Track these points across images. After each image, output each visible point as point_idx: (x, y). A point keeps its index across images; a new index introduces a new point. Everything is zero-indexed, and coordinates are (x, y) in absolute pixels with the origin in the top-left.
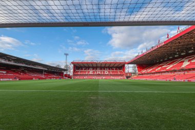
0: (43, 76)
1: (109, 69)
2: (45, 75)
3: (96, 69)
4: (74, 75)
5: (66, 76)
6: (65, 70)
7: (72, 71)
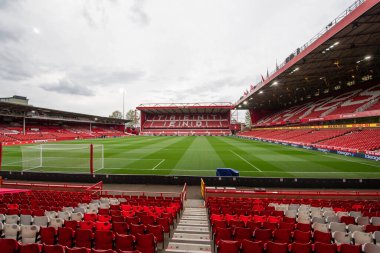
0: (90, 133)
1: (205, 118)
2: (93, 130)
3: (182, 118)
4: (143, 128)
5: (128, 130)
6: (126, 121)
7: (140, 121)
